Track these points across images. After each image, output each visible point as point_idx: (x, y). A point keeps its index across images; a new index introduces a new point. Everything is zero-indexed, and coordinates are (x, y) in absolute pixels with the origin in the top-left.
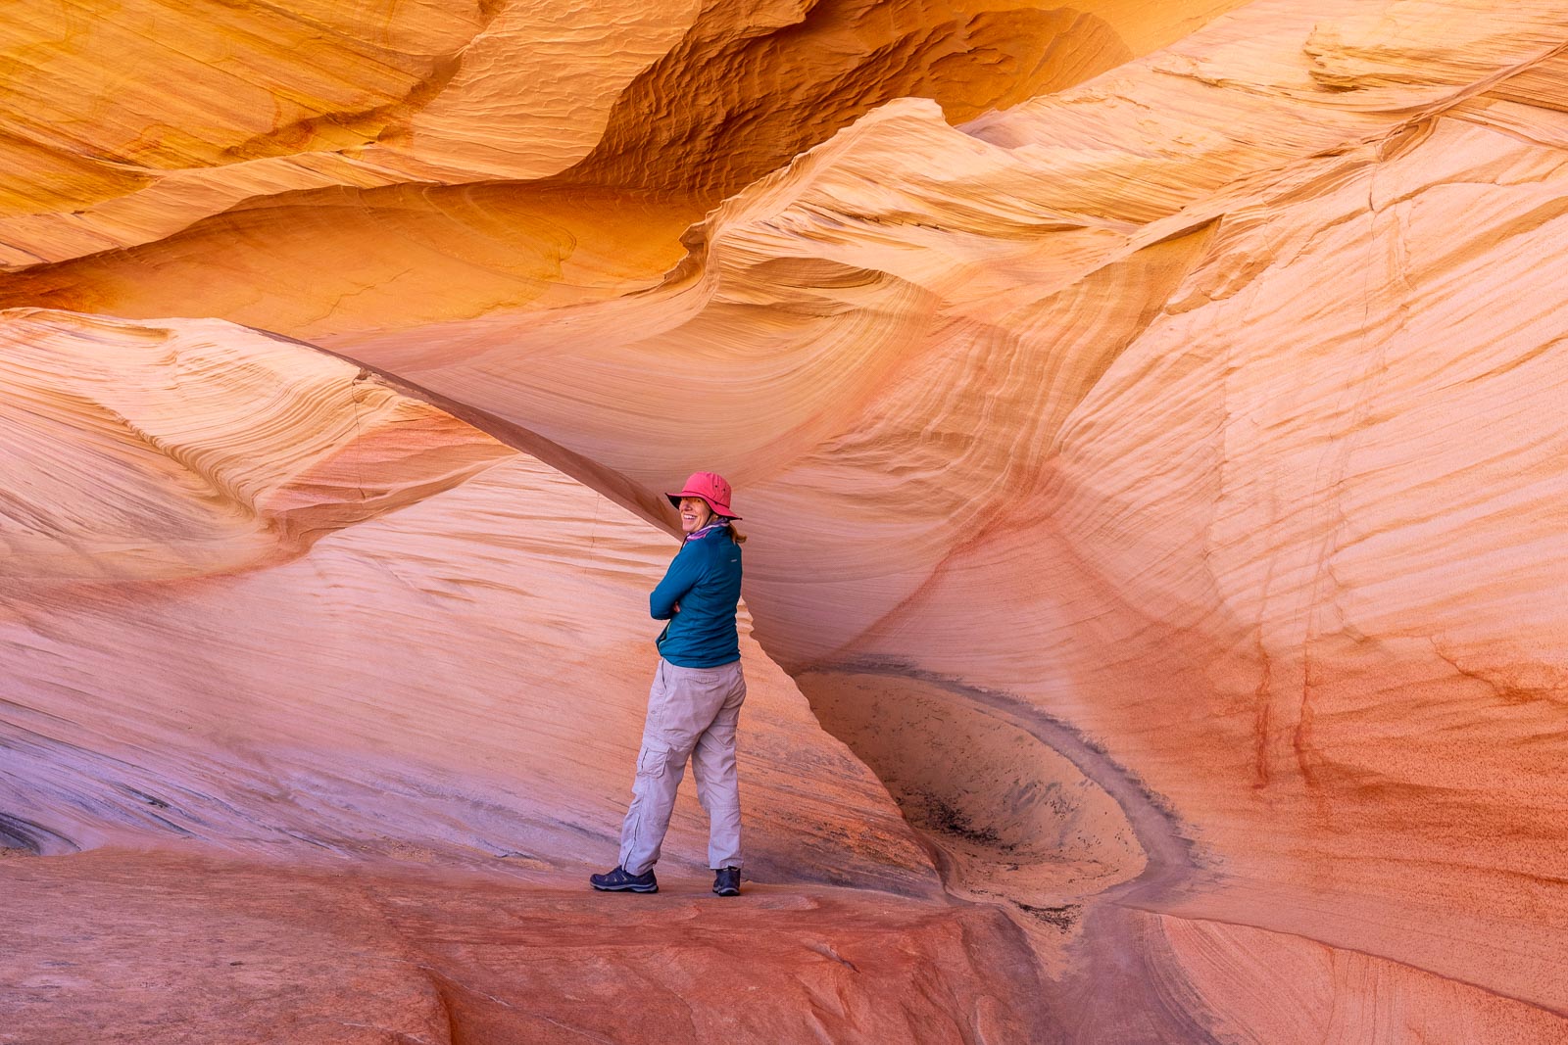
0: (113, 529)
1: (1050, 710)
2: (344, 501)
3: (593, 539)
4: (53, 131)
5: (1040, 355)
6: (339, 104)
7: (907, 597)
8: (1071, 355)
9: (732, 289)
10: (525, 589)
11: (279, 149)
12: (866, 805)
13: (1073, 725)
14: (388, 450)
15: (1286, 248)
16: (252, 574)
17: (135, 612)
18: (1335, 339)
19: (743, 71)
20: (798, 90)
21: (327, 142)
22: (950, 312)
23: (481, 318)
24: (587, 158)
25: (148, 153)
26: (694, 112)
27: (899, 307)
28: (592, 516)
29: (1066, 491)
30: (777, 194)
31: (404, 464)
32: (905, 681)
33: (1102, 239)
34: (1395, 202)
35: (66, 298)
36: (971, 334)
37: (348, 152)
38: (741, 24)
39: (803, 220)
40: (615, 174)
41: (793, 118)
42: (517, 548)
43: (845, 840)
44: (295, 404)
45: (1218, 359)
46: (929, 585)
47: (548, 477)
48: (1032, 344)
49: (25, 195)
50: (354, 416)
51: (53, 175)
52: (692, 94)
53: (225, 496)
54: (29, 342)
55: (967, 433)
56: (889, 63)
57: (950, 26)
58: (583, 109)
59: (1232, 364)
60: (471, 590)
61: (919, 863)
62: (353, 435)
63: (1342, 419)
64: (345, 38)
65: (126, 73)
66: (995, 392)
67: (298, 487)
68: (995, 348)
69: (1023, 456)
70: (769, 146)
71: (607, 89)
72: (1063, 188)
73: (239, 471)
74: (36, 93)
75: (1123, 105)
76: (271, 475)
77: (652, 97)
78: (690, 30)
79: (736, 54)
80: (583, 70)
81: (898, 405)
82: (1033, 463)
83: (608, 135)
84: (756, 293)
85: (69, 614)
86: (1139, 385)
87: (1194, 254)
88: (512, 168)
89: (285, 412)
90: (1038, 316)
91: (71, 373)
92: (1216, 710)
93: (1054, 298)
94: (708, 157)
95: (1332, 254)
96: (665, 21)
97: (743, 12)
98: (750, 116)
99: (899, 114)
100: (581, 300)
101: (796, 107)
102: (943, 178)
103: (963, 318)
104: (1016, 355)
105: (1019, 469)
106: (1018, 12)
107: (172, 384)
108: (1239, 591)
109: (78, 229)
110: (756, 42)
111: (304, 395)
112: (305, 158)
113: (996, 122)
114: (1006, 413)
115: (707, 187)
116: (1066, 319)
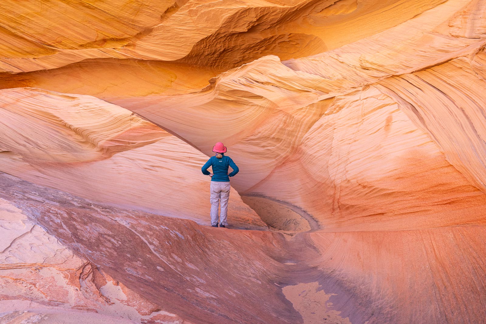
0: (56, 148)
1: (296, 204)
2: (124, 145)
3: (190, 157)
4: (31, 36)
5: (298, 121)
6: (116, 36)
7: (264, 179)
8: (305, 122)
9: (221, 95)
10: (172, 169)
11: (96, 46)
12: (253, 216)
13: (300, 207)
14: (138, 133)
15: (346, 105)
16: (94, 162)
17: (65, 170)
18: (352, 124)
19: (230, 40)
20: (244, 45)
21: (110, 45)
22: (279, 109)
23: (147, 96)
24: (185, 57)
25: (58, 44)
26: (215, 49)
27: (267, 105)
28: (190, 152)
29: (303, 153)
30: (237, 73)
31: (142, 136)
32: (262, 198)
33: (315, 95)
34: (363, 99)
35: (26, 82)
36: (283, 114)
37: (116, 49)
38: (231, 30)
39: (243, 81)
40: (191, 61)
41: (241, 51)
42: (170, 159)
43: (249, 222)
44: (114, 119)
45: (333, 126)
46: (269, 176)
47: (179, 142)
48: (297, 119)
49: (19, 52)
50: (130, 124)
51: (28, 47)
52: (215, 44)
53: (88, 141)
54: (32, 97)
55: (281, 138)
56: (268, 41)
57: (284, 35)
58: (186, 45)
59: (335, 127)
60: (157, 169)
61: (264, 225)
62: (129, 128)
63: (352, 140)
64: (121, 20)
65: (56, 22)
66: (288, 129)
67: (111, 140)
68: (289, 118)
69: (294, 144)
70: (234, 57)
71: (193, 41)
72: (307, 82)
73: (95, 135)
74: (28, 25)
75: (322, 63)
76: (104, 137)
77: (205, 44)
78: (217, 31)
79: (228, 36)
80: (187, 36)
81: (264, 130)
82: (296, 146)
83: (191, 52)
84: (228, 97)
85: (48, 169)
86: (318, 130)
87: (330, 103)
88: (163, 57)
89: (110, 121)
90: (298, 112)
91: (47, 107)
92: (327, 199)
93: (302, 109)
94: (217, 59)
95: (354, 107)
96: (211, 28)
97: (232, 28)
98: (230, 50)
99: (269, 59)
100: (177, 93)
101: (243, 49)
102: (279, 75)
103: (282, 110)
104: (293, 121)
105: (293, 148)
106: (301, 34)
107: (78, 112)
108: (332, 174)
109: (35, 64)
110: (234, 34)
111: (117, 117)
112: (104, 49)
113: (293, 62)
114: (290, 134)
115: (216, 66)
116: (304, 114)
